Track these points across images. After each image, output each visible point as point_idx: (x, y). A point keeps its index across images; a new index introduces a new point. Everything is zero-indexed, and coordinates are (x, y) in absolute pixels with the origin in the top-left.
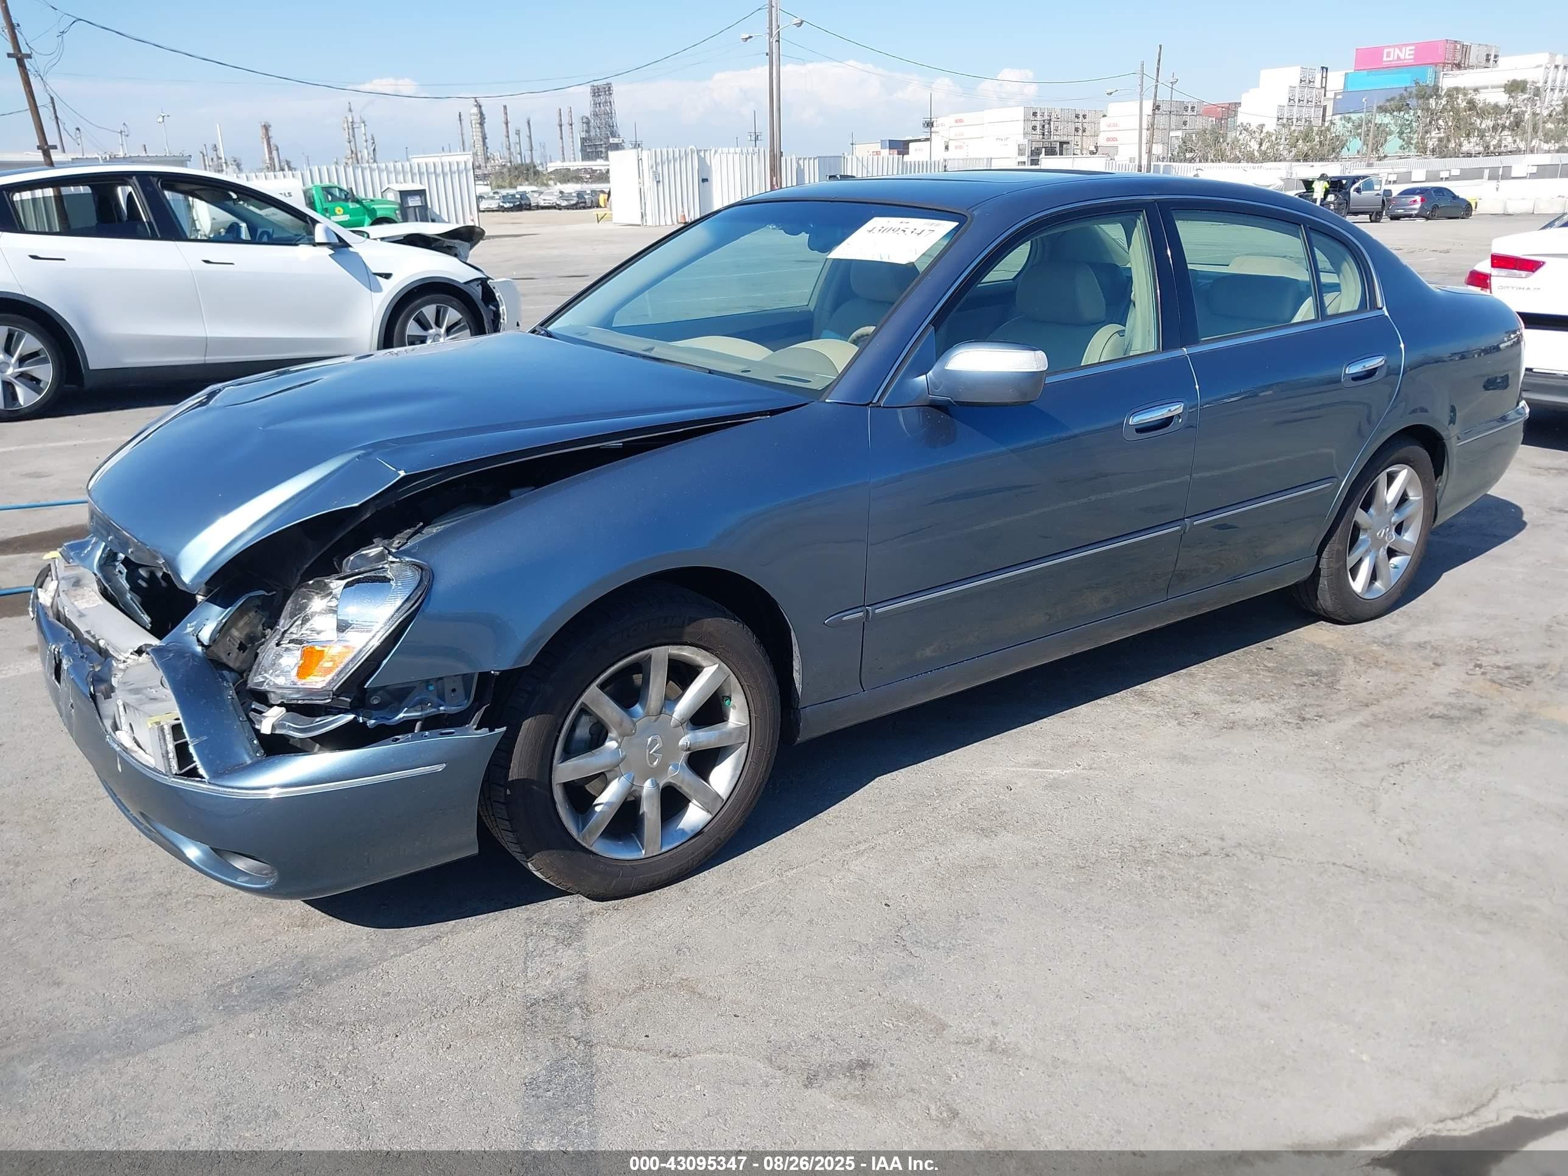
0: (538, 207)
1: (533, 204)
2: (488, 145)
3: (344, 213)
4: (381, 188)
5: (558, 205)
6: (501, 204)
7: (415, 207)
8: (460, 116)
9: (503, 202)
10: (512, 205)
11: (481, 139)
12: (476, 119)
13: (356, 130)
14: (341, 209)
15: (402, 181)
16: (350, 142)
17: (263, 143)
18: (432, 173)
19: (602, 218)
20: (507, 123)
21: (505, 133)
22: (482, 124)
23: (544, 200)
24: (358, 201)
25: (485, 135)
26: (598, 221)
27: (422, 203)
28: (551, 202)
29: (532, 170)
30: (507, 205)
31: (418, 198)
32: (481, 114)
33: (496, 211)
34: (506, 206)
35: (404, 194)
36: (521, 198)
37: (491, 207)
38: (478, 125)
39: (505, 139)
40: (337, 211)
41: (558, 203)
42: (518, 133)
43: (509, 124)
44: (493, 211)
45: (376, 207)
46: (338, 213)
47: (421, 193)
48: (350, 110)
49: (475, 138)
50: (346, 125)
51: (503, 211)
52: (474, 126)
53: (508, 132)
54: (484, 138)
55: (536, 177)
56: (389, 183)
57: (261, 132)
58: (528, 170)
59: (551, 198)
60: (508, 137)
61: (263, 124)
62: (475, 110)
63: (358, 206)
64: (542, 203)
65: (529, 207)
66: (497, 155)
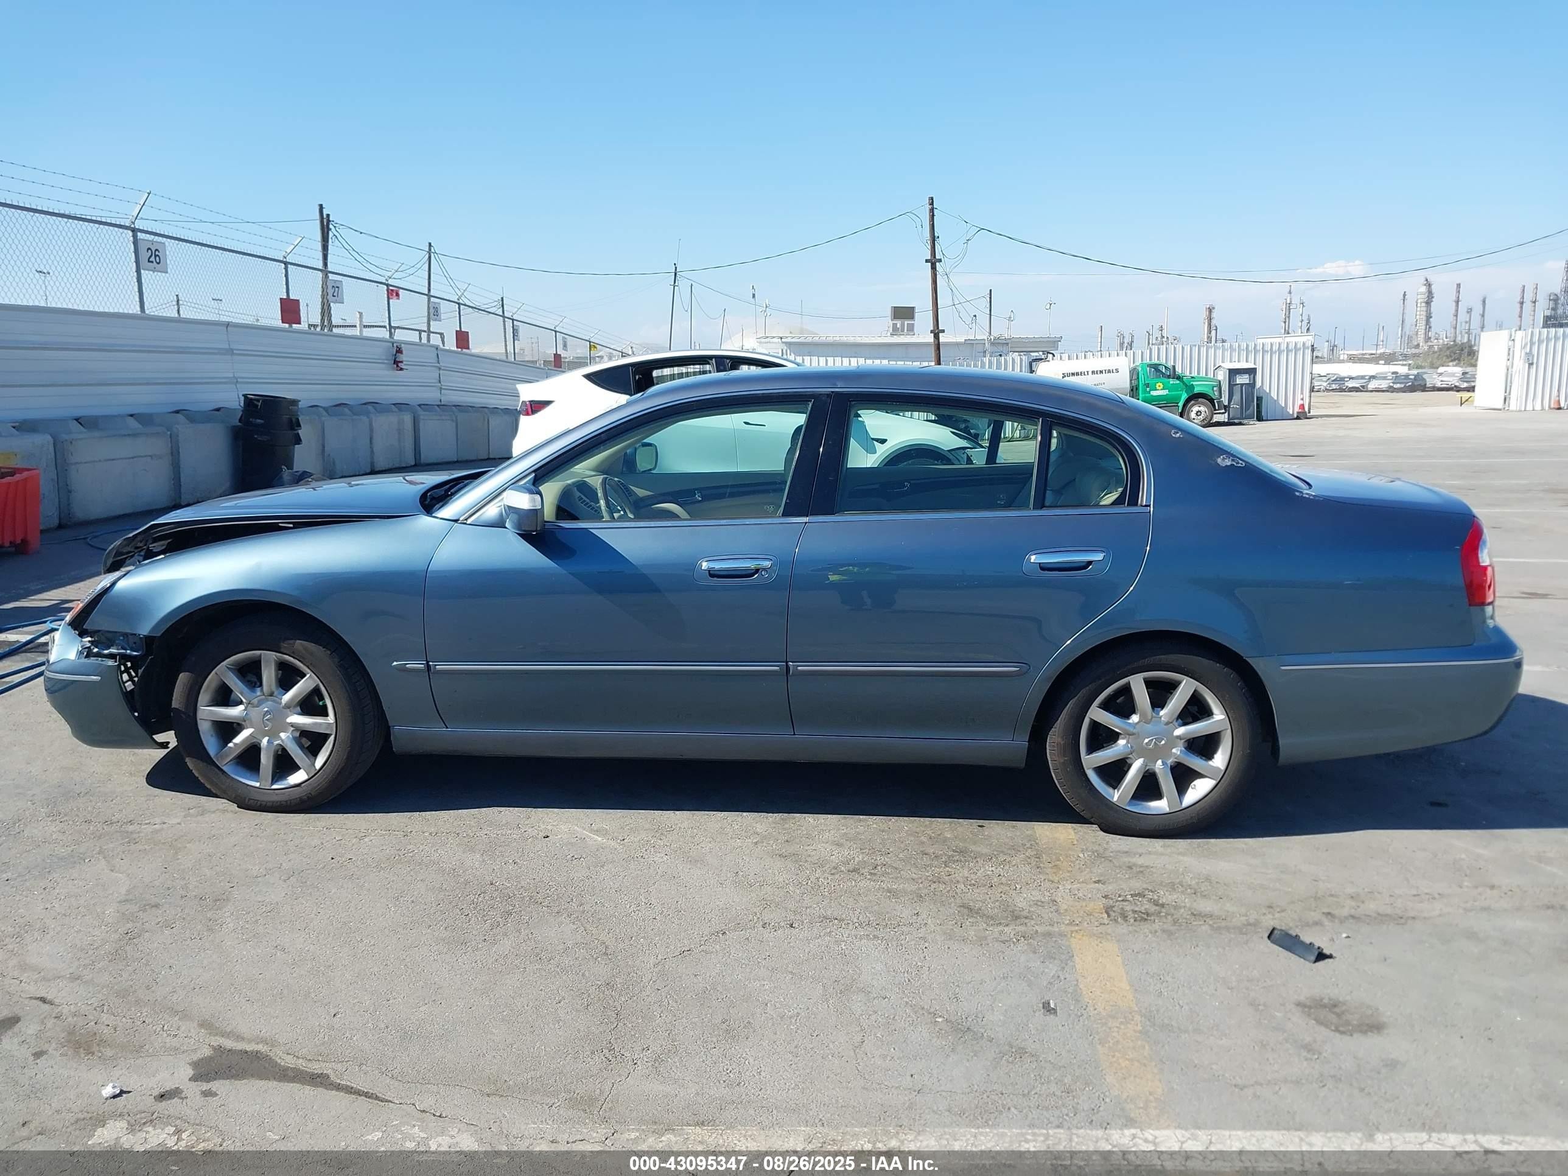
0: (1435, 389)
1: (1428, 385)
2: (1432, 325)
3: (1163, 389)
4: (1214, 366)
5: (1455, 386)
6: (1391, 384)
7: (1242, 385)
8: (1405, 295)
9: (1393, 383)
10: (1402, 386)
11: (1424, 318)
12: (1422, 298)
13: (1291, 310)
14: (1161, 384)
15: (1237, 360)
16: (1285, 322)
17: (1204, 323)
18: (1268, 352)
19: (1467, 400)
20: (1457, 302)
21: (1453, 311)
22: (1428, 303)
23: (1442, 381)
24: (1179, 378)
25: (1430, 314)
26: (1461, 404)
27: (1250, 381)
28: (1450, 383)
29: (1466, 350)
30: (1398, 386)
31: (1247, 376)
32: (1430, 293)
33: (1388, 391)
34: (1395, 386)
35: (1233, 373)
36: (1415, 379)
37: (1380, 387)
38: (1424, 304)
39: (1452, 318)
40: (1157, 387)
41: (1457, 384)
42: (1470, 311)
43: (1460, 303)
44: (1383, 391)
45: (1194, 383)
46: (1158, 388)
47: (1252, 372)
48: (1290, 293)
49: (1418, 317)
50: (1284, 307)
51: (1392, 392)
52: (1419, 305)
53: (1457, 311)
54: (1429, 317)
55: (1470, 357)
56: (1223, 362)
57: (1204, 314)
58: (1462, 350)
59: (1451, 379)
60: (1456, 316)
61: (1208, 306)
62: (1424, 289)
63: (1178, 382)
64: (1439, 385)
65: (1424, 388)
66: (1443, 335)
